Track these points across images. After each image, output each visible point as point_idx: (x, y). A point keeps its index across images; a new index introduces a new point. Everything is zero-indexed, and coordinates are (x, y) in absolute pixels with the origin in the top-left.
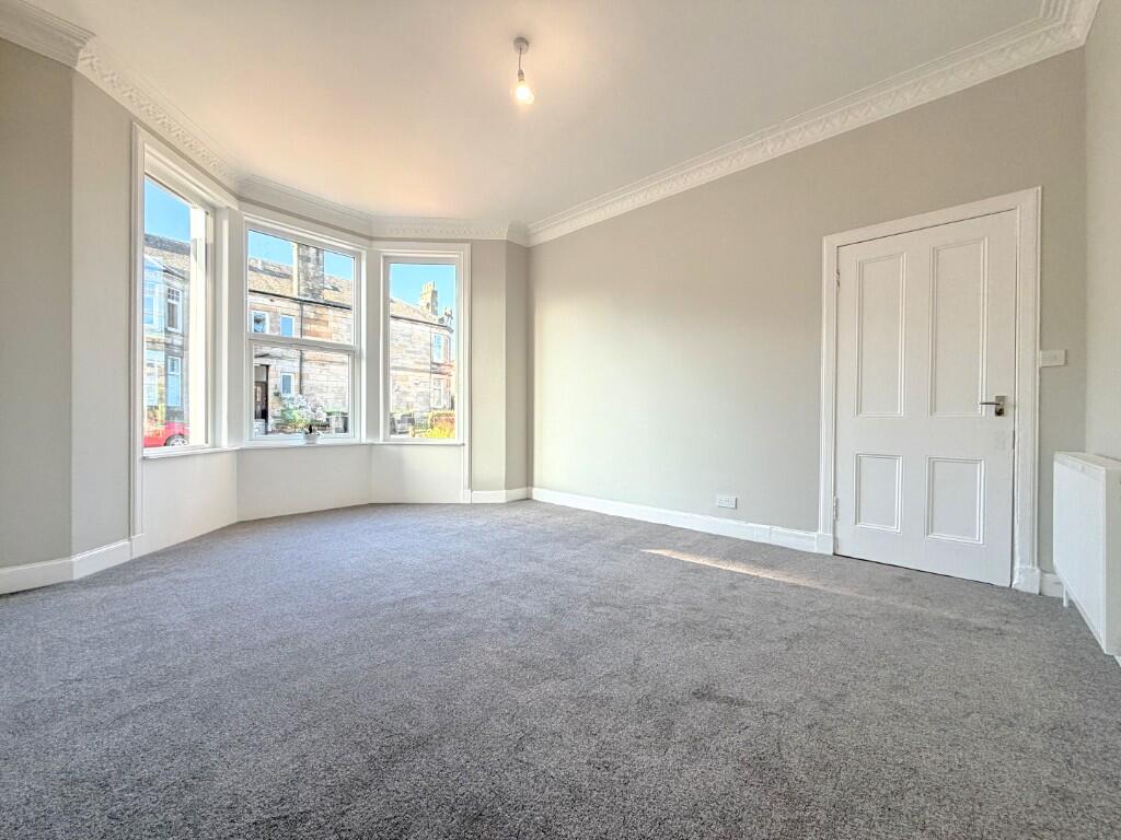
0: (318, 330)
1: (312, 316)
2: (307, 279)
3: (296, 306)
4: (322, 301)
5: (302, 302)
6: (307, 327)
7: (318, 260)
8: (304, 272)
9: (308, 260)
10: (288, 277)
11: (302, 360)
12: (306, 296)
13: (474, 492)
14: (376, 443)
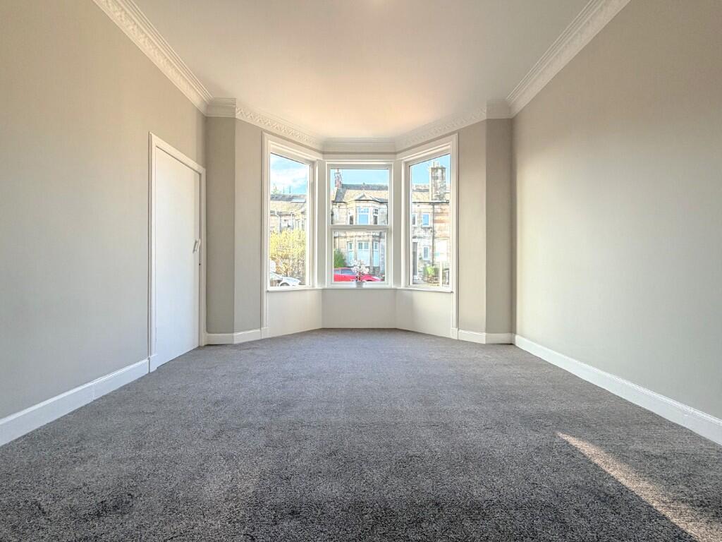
0: (442, 219)
1: (439, 211)
2: (436, 189)
3: (431, 207)
4: (445, 201)
5: (433, 204)
6: (437, 218)
7: (442, 177)
8: (435, 185)
9: (437, 178)
10: (428, 190)
11: (434, 238)
12: (436, 199)
13: (460, 331)
14: (399, 288)
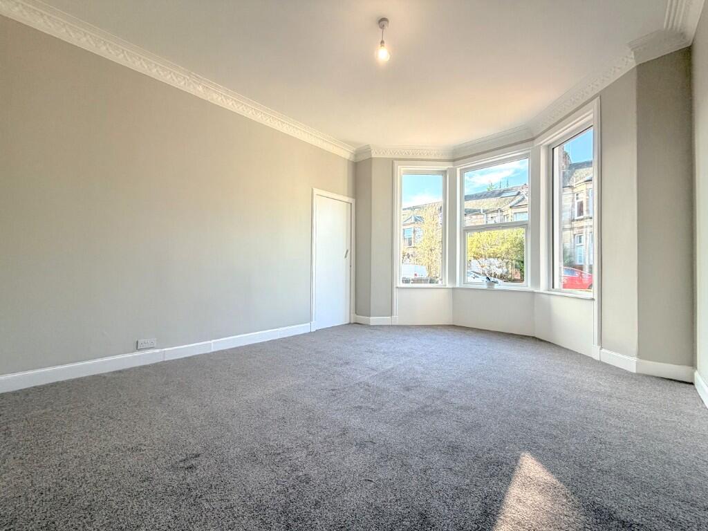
13: (603, 350)
14: (536, 291)
